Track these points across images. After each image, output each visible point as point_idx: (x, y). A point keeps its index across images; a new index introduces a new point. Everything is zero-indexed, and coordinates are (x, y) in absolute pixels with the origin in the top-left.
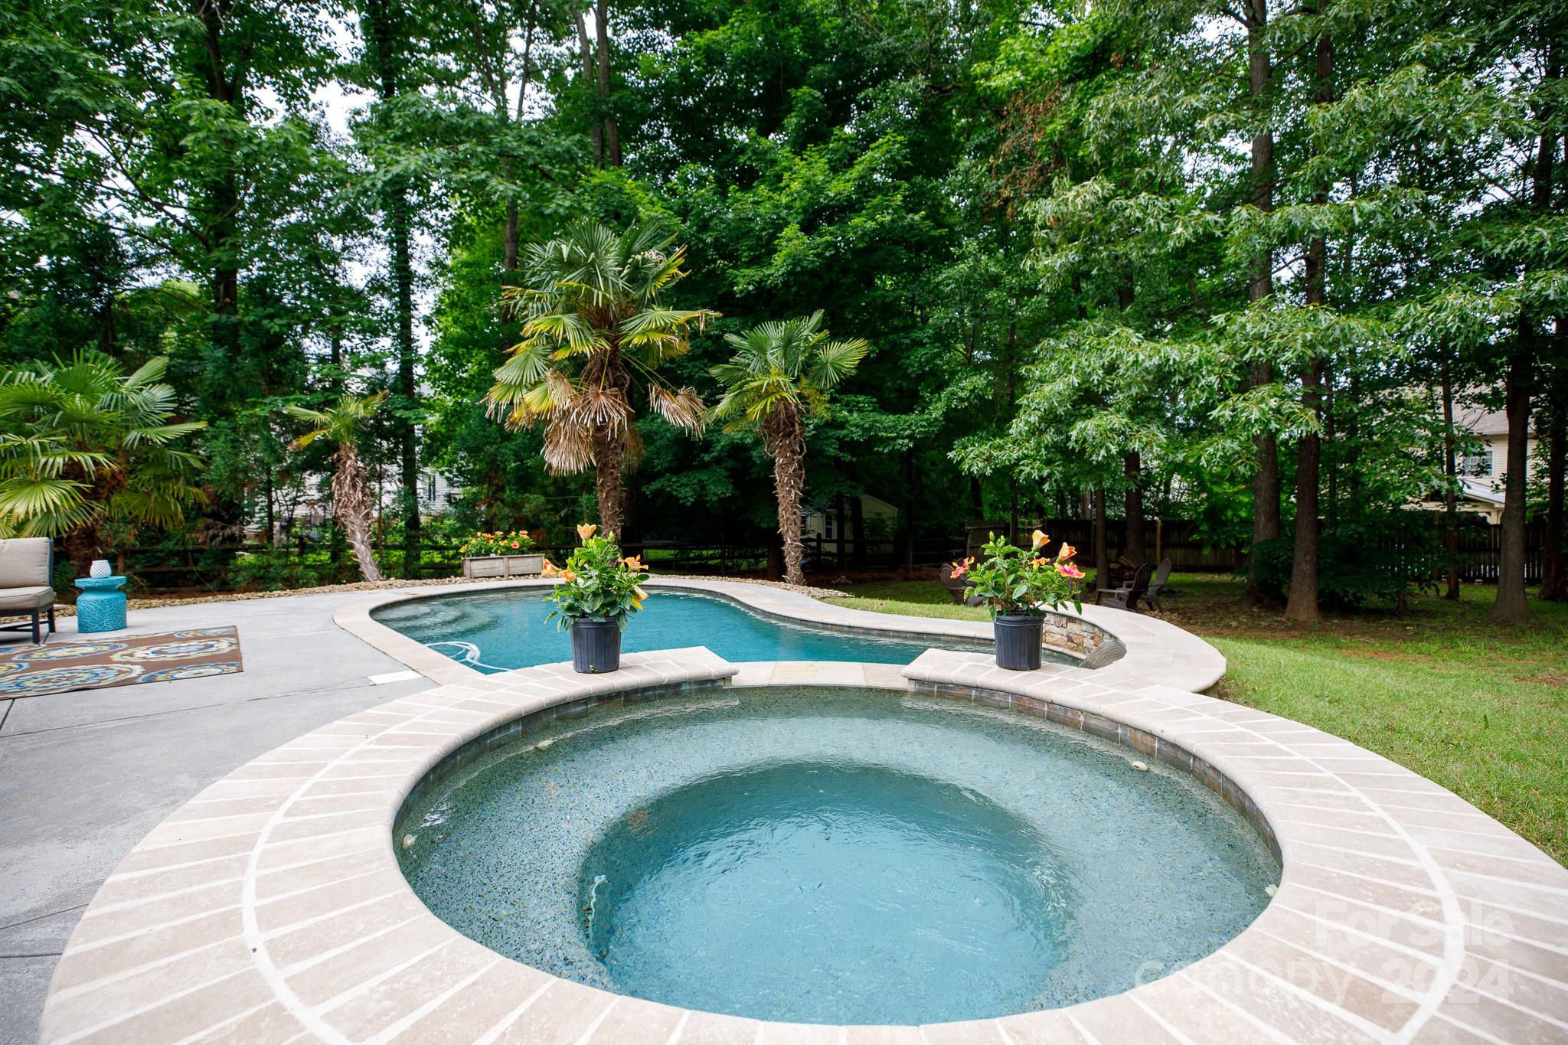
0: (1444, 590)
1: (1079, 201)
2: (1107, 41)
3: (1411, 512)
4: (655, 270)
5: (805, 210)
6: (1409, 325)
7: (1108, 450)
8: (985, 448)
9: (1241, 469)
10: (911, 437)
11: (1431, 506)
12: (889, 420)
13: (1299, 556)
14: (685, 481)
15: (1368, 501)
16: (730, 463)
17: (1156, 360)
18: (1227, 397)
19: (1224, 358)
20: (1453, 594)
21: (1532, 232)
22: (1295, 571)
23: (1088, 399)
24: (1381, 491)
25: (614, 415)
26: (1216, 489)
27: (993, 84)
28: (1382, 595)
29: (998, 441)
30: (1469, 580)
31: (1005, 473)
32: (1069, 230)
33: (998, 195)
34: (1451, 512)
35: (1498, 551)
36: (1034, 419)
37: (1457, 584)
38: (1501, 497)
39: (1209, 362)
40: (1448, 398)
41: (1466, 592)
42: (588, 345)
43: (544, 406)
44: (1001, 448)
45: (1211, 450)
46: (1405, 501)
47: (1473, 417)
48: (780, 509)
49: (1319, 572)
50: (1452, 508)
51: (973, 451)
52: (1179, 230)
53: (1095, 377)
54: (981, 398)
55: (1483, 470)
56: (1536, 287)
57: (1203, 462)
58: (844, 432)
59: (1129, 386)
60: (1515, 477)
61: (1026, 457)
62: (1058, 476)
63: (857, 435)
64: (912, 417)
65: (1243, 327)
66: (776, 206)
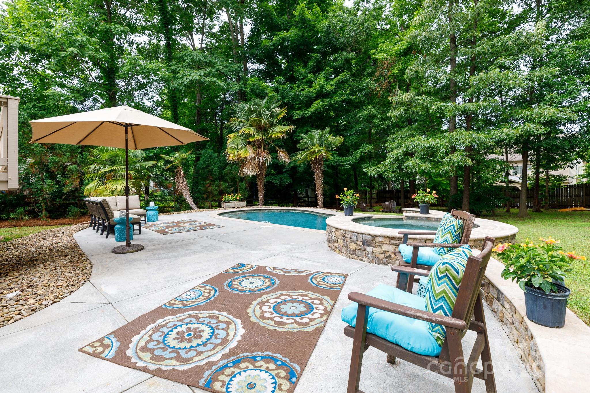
0: (505, 210)
1: (406, 98)
2: (411, 46)
3: (496, 186)
4: (277, 113)
5: (316, 93)
6: (494, 137)
7: (415, 169)
8: (374, 168)
9: (451, 174)
10: (350, 164)
11: (501, 184)
12: (343, 159)
13: (464, 199)
14: (276, 178)
15: (483, 183)
16: (289, 172)
17: (428, 145)
18: (448, 155)
19: (447, 144)
20: (508, 211)
21: (525, 112)
22: (463, 203)
23: (408, 154)
24: (487, 180)
25: (268, 158)
26: (435, 179)
27: (376, 57)
28: (487, 211)
29: (378, 166)
30: (513, 207)
31: (381, 176)
32: (400, 104)
33: (375, 89)
34: (507, 186)
35: (519, 198)
36: (392, 160)
37: (509, 208)
38: (521, 181)
39: (443, 145)
40: (506, 153)
41: (512, 210)
42: (259, 137)
43: (246, 155)
44: (379, 168)
45: (443, 169)
46: (494, 183)
47: (514, 157)
48: (316, 186)
49: (470, 203)
50: (508, 185)
51: (371, 169)
52: (434, 107)
53: (409, 148)
54: (370, 152)
55: (515, 174)
56: (525, 128)
57: (441, 172)
58: (329, 163)
59: (421, 152)
60: (524, 176)
61: (387, 170)
62: (397, 176)
63: (333, 164)
64: (350, 158)
65: (453, 136)
66: (309, 92)
